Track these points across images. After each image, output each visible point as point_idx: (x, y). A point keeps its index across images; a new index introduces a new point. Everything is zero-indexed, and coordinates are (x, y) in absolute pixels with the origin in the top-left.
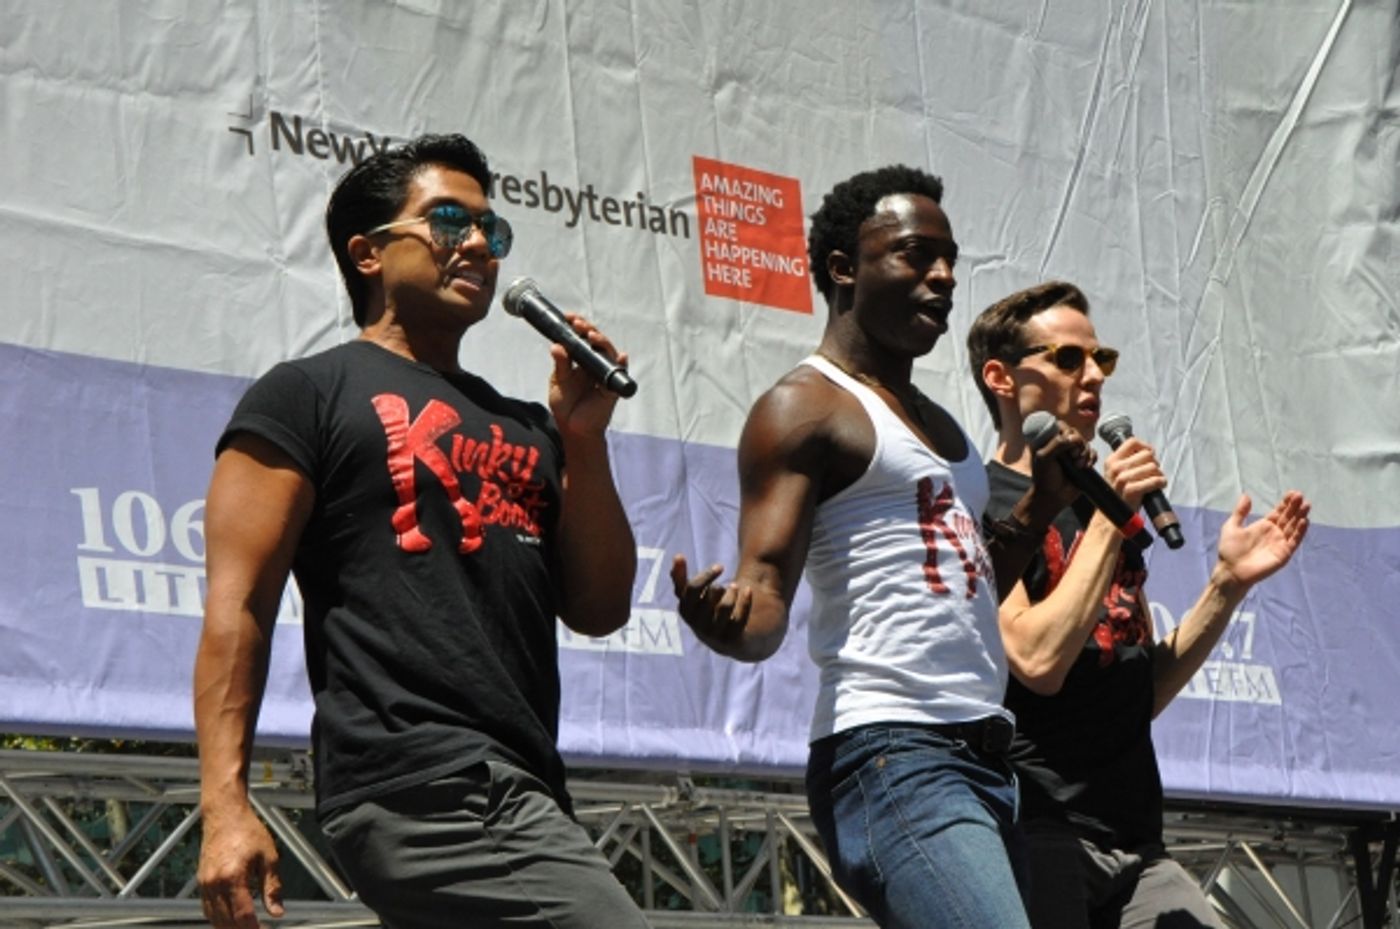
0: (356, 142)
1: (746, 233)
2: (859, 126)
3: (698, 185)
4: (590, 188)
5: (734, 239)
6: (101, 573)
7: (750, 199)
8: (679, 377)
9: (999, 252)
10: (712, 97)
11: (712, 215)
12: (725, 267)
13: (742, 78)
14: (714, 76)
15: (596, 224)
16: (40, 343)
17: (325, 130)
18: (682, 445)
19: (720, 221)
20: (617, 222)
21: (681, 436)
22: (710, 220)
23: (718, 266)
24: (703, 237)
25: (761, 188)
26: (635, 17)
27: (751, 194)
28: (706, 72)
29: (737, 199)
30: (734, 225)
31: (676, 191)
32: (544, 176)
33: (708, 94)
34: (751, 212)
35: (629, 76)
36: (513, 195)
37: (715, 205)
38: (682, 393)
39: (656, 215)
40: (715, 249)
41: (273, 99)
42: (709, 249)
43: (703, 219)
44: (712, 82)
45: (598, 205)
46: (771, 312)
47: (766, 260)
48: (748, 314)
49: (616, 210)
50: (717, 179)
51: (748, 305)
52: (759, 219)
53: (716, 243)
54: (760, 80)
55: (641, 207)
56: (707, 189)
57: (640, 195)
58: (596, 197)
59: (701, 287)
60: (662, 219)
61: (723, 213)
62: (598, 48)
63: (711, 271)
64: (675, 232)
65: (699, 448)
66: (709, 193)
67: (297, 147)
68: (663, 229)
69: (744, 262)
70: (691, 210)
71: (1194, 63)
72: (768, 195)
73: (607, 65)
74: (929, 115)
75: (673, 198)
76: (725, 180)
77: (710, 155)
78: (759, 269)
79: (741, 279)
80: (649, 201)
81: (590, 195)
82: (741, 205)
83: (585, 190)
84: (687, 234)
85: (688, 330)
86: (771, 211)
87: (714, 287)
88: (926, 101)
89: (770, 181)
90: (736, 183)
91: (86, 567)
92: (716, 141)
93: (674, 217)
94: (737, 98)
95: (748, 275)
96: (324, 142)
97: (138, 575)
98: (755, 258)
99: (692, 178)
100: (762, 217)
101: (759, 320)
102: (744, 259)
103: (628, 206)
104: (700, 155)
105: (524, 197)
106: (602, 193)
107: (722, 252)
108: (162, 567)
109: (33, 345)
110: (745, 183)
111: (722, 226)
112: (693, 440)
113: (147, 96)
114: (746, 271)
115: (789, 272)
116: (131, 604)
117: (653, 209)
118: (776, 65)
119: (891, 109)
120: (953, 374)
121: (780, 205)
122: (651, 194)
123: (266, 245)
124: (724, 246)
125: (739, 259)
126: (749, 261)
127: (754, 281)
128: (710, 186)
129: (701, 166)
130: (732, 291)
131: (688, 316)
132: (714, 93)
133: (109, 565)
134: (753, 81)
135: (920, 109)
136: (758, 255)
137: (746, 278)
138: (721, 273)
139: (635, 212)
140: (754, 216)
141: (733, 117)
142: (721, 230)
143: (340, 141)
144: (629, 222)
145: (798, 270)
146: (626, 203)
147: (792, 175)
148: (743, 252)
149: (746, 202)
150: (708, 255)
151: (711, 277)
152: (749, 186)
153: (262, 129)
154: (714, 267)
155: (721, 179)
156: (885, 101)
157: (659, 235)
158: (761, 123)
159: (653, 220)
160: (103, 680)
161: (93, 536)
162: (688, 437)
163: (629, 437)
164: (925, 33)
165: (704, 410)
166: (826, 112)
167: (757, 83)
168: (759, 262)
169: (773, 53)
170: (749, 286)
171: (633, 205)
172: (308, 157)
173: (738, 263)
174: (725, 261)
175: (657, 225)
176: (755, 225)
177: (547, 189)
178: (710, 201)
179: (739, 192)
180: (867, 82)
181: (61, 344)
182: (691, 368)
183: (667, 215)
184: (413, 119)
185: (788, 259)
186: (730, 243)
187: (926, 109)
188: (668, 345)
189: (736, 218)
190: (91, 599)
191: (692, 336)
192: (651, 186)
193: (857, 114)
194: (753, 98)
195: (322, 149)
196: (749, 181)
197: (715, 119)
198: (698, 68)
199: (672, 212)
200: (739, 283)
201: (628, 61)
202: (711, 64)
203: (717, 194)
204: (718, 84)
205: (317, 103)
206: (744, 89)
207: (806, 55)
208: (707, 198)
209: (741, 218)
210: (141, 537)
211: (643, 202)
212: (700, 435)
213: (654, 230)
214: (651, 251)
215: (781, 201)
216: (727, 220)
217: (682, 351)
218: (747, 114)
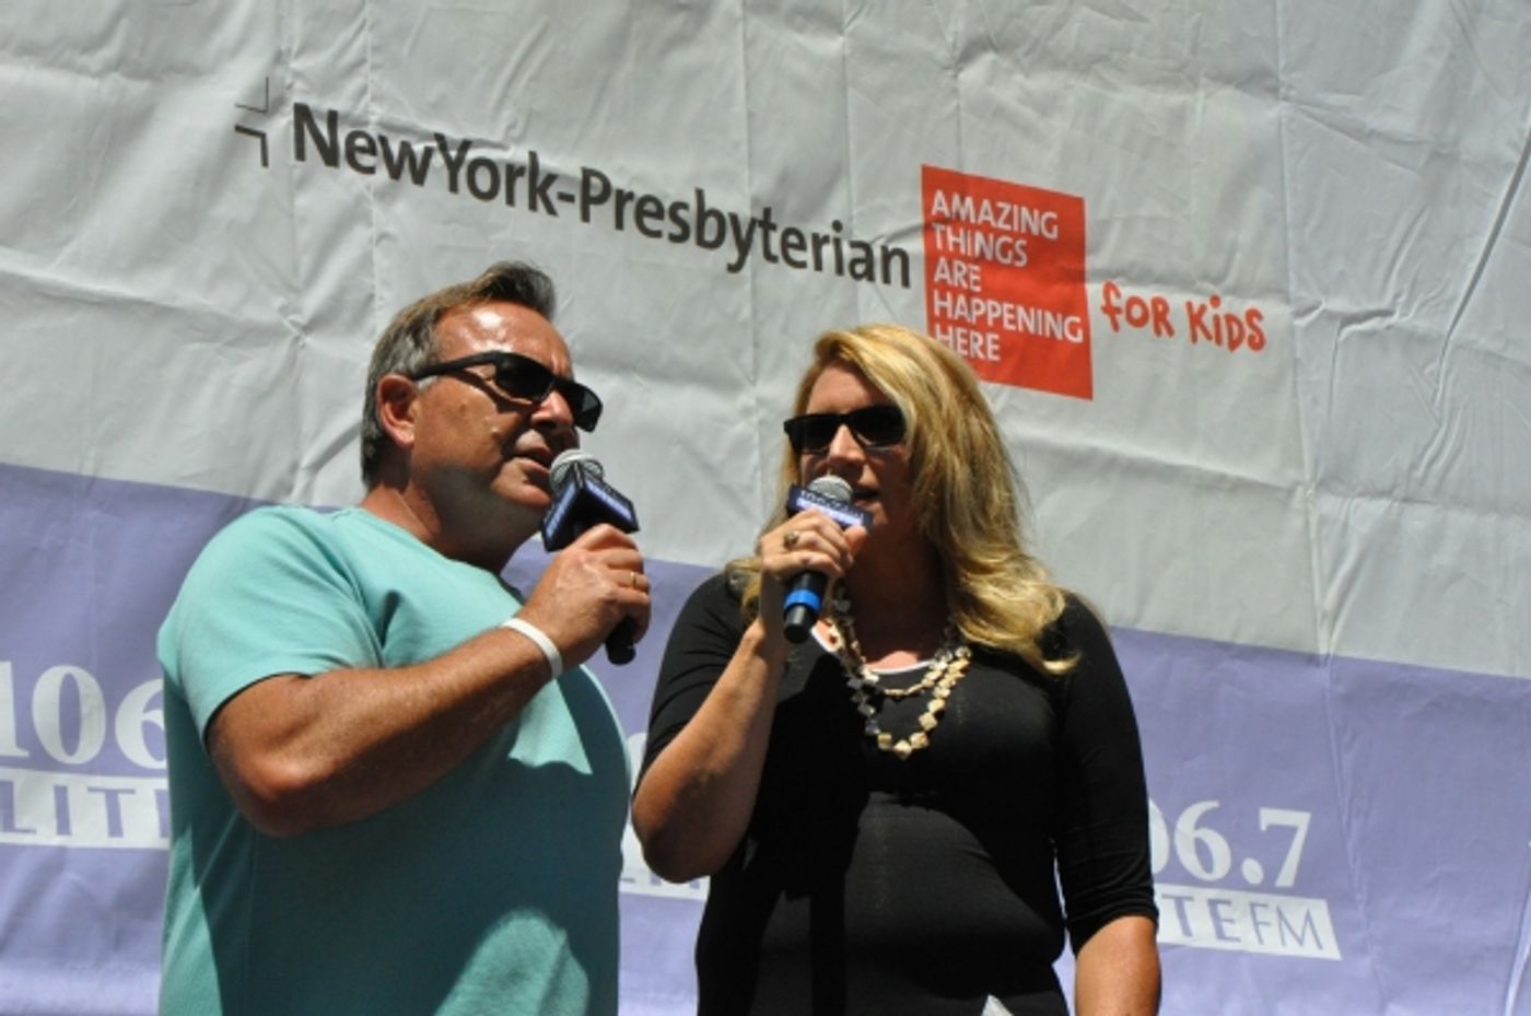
0: (418, 148)
1: (997, 280)
2: (1179, 119)
3: (927, 208)
4: (767, 212)
5: (977, 289)
7: (1007, 228)
9: (1384, 305)
10: (955, 78)
11: (945, 253)
12: (961, 331)
13: (1003, 47)
14: (961, 45)
15: (770, 267)
17: (373, 132)
19: (957, 263)
20: (802, 265)
22: (942, 261)
23: (950, 330)
24: (930, 286)
25: (1024, 211)
27: (1009, 220)
28: (949, 38)
29: (986, 229)
30: (978, 268)
31: (894, 219)
32: (700, 194)
33: (950, 73)
34: (1006, 248)
35: (833, 45)
36: (650, 223)
37: (952, 239)
39: (860, 254)
40: (948, 304)
41: (299, 85)
42: (938, 303)
43: (931, 260)
44: (958, 53)
45: (775, 239)
46: (1028, 399)
47: (1027, 320)
49: (802, 247)
50: (956, 199)
52: (1016, 258)
53: (949, 295)
54: (1032, 49)
55: (838, 242)
56: (941, 214)
57: (837, 225)
58: (774, 227)
60: (868, 260)
61: (962, 250)
64: (887, 279)
66: (942, 219)
67: (330, 157)
68: (869, 275)
69: (990, 322)
70: (915, 247)
72: (1035, 221)
73: (800, 30)
74: (1287, 99)
75: (887, 228)
76: (969, 201)
77: (950, 165)
79: (984, 348)
80: (850, 232)
81: (766, 224)
82: (992, 237)
83: (759, 214)
84: (905, 283)
86: (1037, 246)
88: (1284, 78)
89: (1041, 200)
90: (986, 204)
92: (959, 142)
93: (887, 256)
94: (994, 77)
95: (995, 342)
96: (372, 150)
97: (62, 793)
98: (1008, 317)
99: (918, 198)
100: (1022, 254)
101: (1008, 411)
102: (991, 317)
103: (819, 242)
104: (933, 163)
105: (667, 226)
106: (783, 220)
107: (957, 307)
108: (98, 781)
110: (1000, 205)
111: (959, 269)
113: (116, 79)
114: (992, 337)
115: (1058, 336)
116: (48, 837)
117: (855, 245)
118: (1056, 28)
119: (1229, 92)
120: (1300, 490)
121: (1052, 236)
122: (854, 222)
123: (279, 301)
124: (962, 299)
125: (983, 319)
126: (998, 322)
127: (1005, 352)
128: (945, 210)
129: (934, 180)
132: (960, 70)
133: (20, 778)
134: (1020, 52)
135: (1274, 90)
136: (1013, 312)
137: (992, 347)
138: (954, 339)
139: (828, 251)
140: (1010, 254)
141: (986, 105)
142: (958, 276)
143: (395, 148)
144: (819, 265)
145: (1073, 333)
146: (815, 237)
147: (1071, 190)
148: (991, 309)
149: (999, 234)
150: (937, 313)
152: (1006, 208)
153: (280, 127)
154: (944, 331)
155: (963, 200)
156: (1221, 78)
157: (864, 283)
158: (1029, 114)
159: (854, 262)
166: (1129, 96)
167: (1026, 54)
168: (1014, 322)
169: (1053, 9)
170: (995, 359)
171: (826, 239)
172: (346, 171)
173: (981, 325)
174: (961, 322)
175: (860, 269)
176: (1009, 268)
177: (703, 214)
178: (944, 234)
179: (990, 219)
180: (1195, 51)
183: (877, 253)
184: (507, 114)
185: (1060, 316)
186: (970, 295)
187: (1283, 91)
189: (982, 258)
192: (854, 212)
193: (1175, 99)
194: (1018, 77)
195: (366, 160)
196: (1006, 200)
197: (958, 108)
198: (937, 32)
199: (885, 249)
200: (980, 357)
201: (833, 23)
202: (958, 28)
203: (955, 221)
204: (966, 56)
205: (363, 91)
206: (1006, 64)
207: (1103, 12)
208: (939, 228)
209: (989, 256)
211: (841, 235)
213: (857, 277)
215: (1054, 229)
216: (968, 260)
218: (1008, 101)
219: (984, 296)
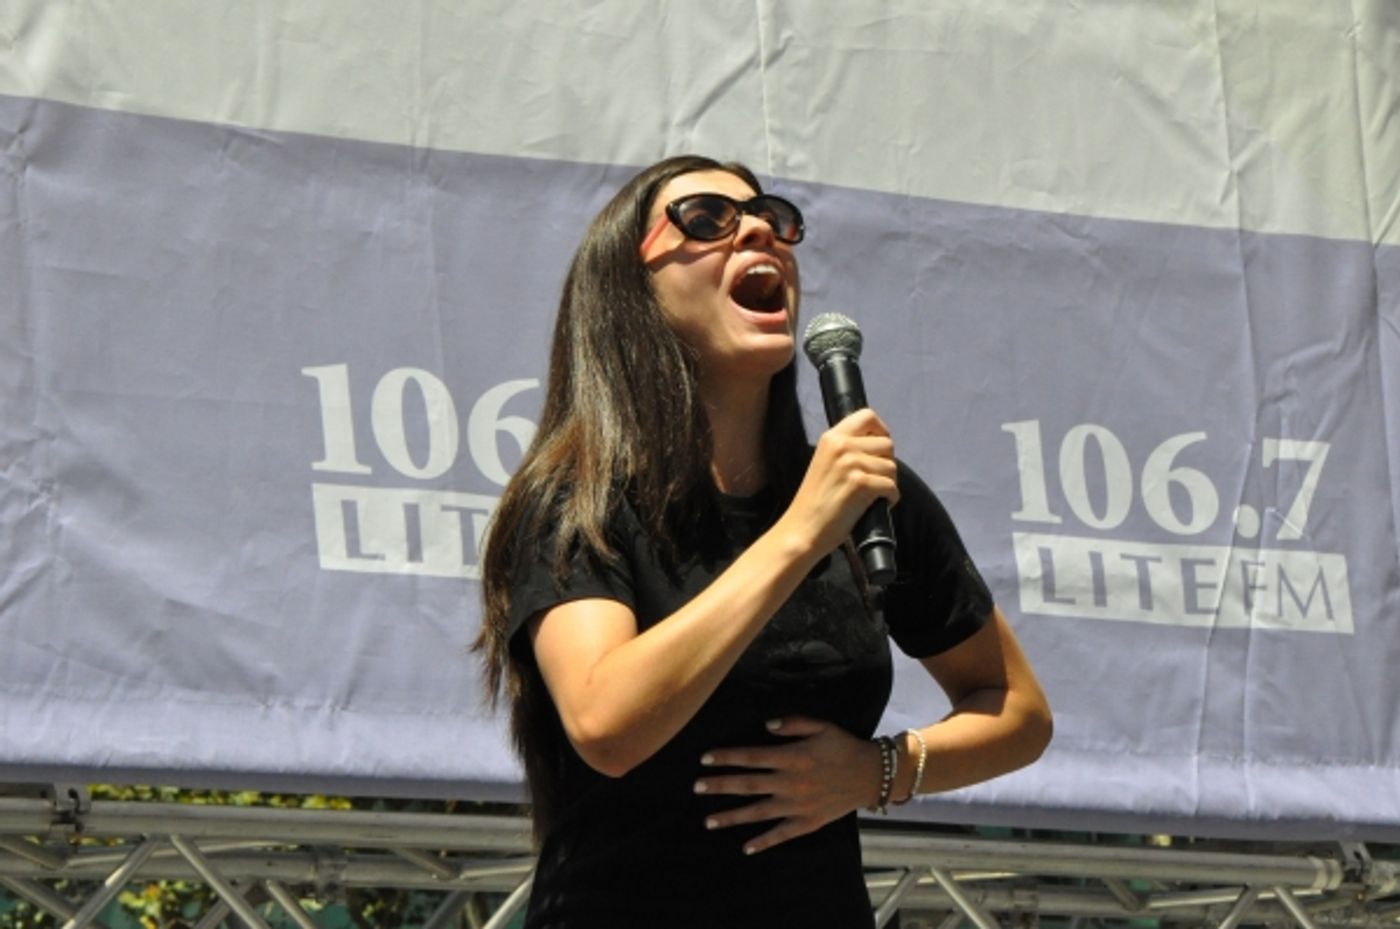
6: (349, 509)
8: (1370, 129)
16: (252, 120)
18: (1370, 249)
21: (1369, 232)
91: (326, 500)
97: (412, 513)
108: (451, 498)
109: (240, 123)
116: (397, 564)
133: (362, 496)
160: (350, 695)
161: (339, 450)
163: (1273, 240)
181: (289, 119)
188: (1354, 66)
190: (333, 557)
210: (418, 446)
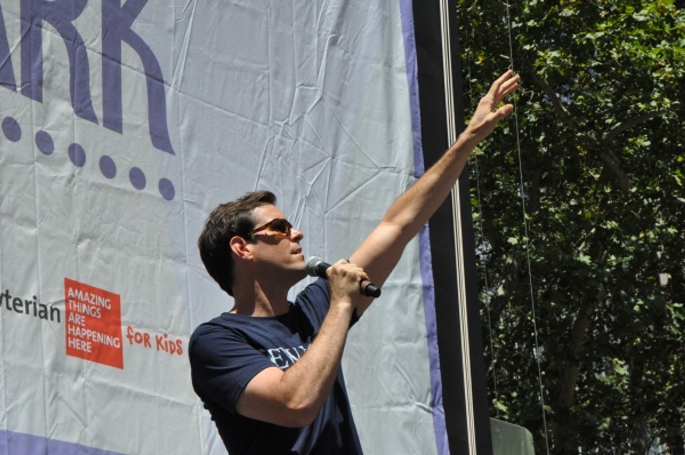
1: (90, 322)
2: (153, 268)
3: (67, 294)
4: (7, 291)
5: (84, 325)
7: (94, 303)
10: (76, 247)
11: (72, 311)
12: (78, 340)
13: (93, 237)
14: (78, 235)
15: (9, 312)
19: (77, 315)
20: (21, 312)
22: (72, 314)
23: (74, 339)
24: (67, 322)
25: (100, 298)
26: (37, 200)
27: (94, 300)
28: (74, 233)
29: (87, 303)
30: (84, 317)
31: (54, 297)
33: (75, 245)
34: (93, 311)
35: (33, 232)
37: (75, 306)
38: (49, 410)
39: (43, 309)
40: (73, 330)
42: (70, 329)
43: (68, 313)
44: (77, 238)
45: (11, 301)
46: (101, 367)
47: (100, 338)
48: (88, 367)
49: (21, 305)
50: (77, 291)
51: (89, 362)
52: (97, 315)
53: (74, 327)
54: (103, 239)
55: (35, 304)
56: (71, 296)
57: (35, 298)
58: (10, 297)
59: (64, 350)
60: (46, 311)
61: (79, 310)
62: (17, 215)
63: (70, 342)
64: (52, 319)
65: (56, 442)
66: (72, 298)
68: (46, 317)
69: (88, 338)
70: (62, 308)
71: (322, 250)
72: (103, 302)
73: (21, 225)
74: (189, 265)
75: (52, 300)
76: (81, 292)
77: (74, 278)
78: (97, 343)
79: (86, 347)
80: (39, 300)
81: (8, 296)
82: (89, 306)
83: (5, 293)
84: (59, 321)
85: (55, 374)
86: (104, 311)
87: (71, 351)
88: (188, 258)
89: (105, 294)
90: (87, 294)
92: (77, 270)
93: (52, 310)
94: (89, 248)
95: (90, 345)
98: (94, 336)
99: (63, 290)
100: (99, 313)
101: (94, 371)
102: (89, 336)
103: (28, 303)
104: (70, 278)
106: (13, 295)
107: (77, 332)
110: (91, 295)
111: (77, 317)
112: (53, 438)
114: (89, 343)
115: (111, 345)
117: (41, 305)
118: (111, 233)
119: (169, 261)
120: (195, 407)
121: (109, 308)
122: (41, 297)
124: (78, 328)
125: (85, 336)
126: (91, 338)
127: (93, 349)
128: (72, 294)
129: (69, 284)
130: (81, 354)
131: (56, 367)
132: (78, 244)
134: (99, 240)
135: (185, 262)
136: (96, 335)
137: (88, 347)
138: (75, 343)
139: (31, 307)
140: (95, 313)
141: (86, 258)
142: (77, 320)
144: (27, 312)
145: (117, 344)
146: (26, 302)
147: (116, 291)
148: (88, 333)
149: (91, 305)
150: (69, 333)
151: (70, 345)
152: (93, 296)
154: (72, 340)
155: (79, 292)
156: (167, 256)
157: (44, 320)
158: (102, 262)
159: (41, 312)
162: (50, 436)
164: (189, 221)
165: (60, 420)
166: (136, 259)
167: (101, 241)
168: (96, 338)
169: (110, 226)
170: (90, 351)
171: (31, 302)
173: (85, 339)
174: (78, 337)
175: (43, 314)
176: (95, 318)
178: (72, 303)
179: (88, 299)
180: (158, 245)
182: (55, 396)
183: (49, 309)
185: (112, 337)
186: (81, 327)
187: (188, 262)
189: (85, 314)
191: (57, 378)
192: (41, 293)
193: (152, 262)
194: (98, 249)
196: (93, 293)
197: (77, 258)
198: (70, 230)
199: (51, 308)
200: (85, 350)
201: (32, 223)
202: (77, 229)
203: (76, 300)
204: (80, 240)
206: (94, 244)
207: (127, 228)
208: (71, 301)
209: (88, 313)
211: (36, 301)
212: (57, 436)
213: (41, 317)
214: (38, 329)
215: (110, 305)
216: (80, 314)
217: (52, 386)
218: (95, 257)
219: (86, 328)
